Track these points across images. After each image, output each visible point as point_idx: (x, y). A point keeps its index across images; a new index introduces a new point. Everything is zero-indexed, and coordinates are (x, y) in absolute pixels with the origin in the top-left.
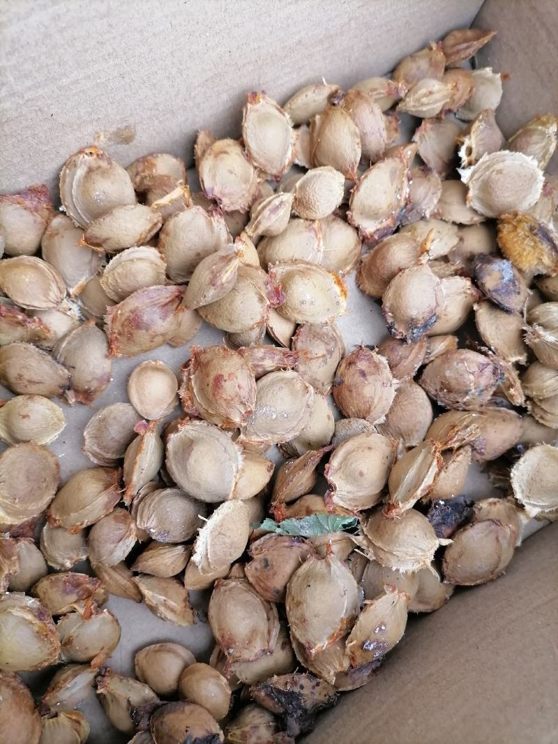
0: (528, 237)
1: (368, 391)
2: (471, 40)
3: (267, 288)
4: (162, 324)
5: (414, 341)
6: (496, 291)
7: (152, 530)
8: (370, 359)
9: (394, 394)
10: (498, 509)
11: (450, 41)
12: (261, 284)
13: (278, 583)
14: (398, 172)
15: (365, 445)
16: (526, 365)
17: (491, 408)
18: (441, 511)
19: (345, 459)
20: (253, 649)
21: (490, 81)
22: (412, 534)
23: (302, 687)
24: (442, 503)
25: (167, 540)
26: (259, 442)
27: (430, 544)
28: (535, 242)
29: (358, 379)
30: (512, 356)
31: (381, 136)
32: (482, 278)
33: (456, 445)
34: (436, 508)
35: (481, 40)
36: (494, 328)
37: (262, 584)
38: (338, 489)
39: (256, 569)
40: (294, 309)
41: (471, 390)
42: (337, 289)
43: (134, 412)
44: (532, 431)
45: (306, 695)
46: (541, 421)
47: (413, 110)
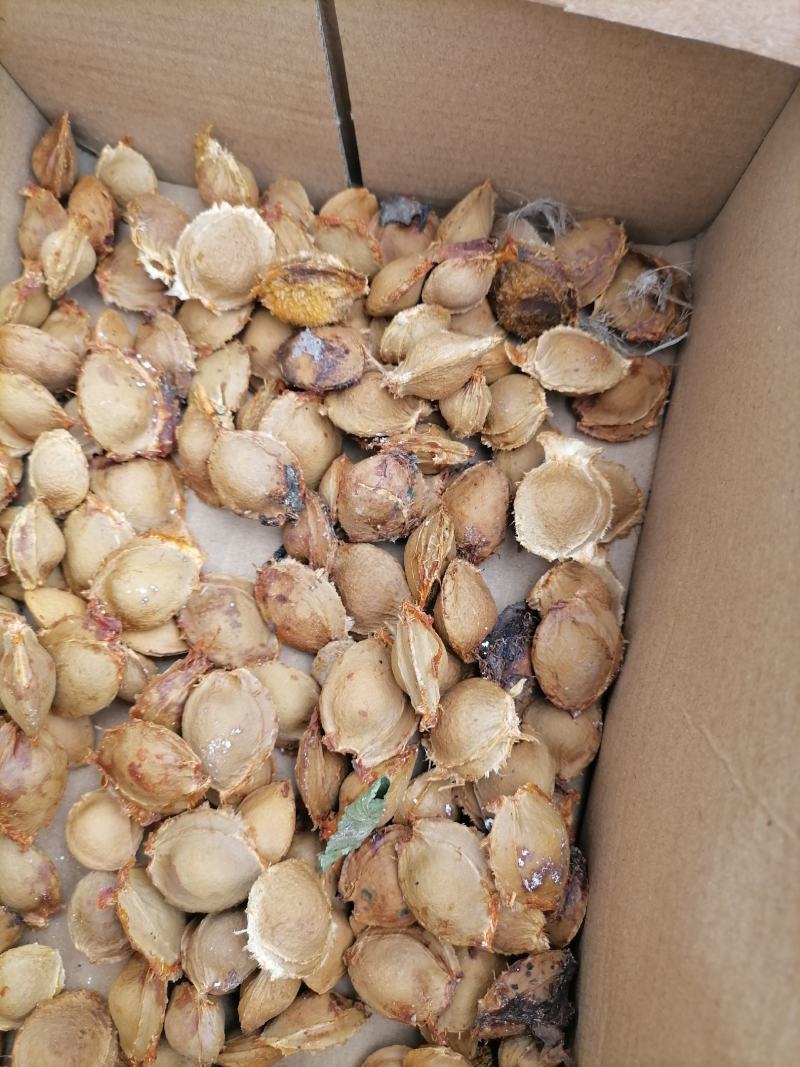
0: (292, 291)
1: (302, 613)
2: (53, 148)
3: (91, 630)
4: (32, 770)
5: (301, 511)
6: (318, 379)
7: (217, 985)
8: (276, 575)
9: (331, 587)
10: (560, 583)
11: (38, 170)
12: (81, 632)
13: (394, 904)
14: (110, 366)
15: (343, 678)
16: (436, 409)
17: (455, 483)
18: (494, 652)
19: (334, 714)
20: (436, 992)
21: (118, 160)
22: (469, 722)
23: (515, 987)
24: (486, 644)
25: (240, 979)
26: (245, 780)
27: (499, 710)
28: (304, 289)
29: (283, 608)
30: (406, 421)
31: (57, 350)
32: (294, 379)
33: (436, 575)
34: (484, 657)
35: (60, 139)
36: (357, 415)
37: (384, 919)
38: (358, 752)
39: (366, 909)
40: (145, 615)
41: (397, 503)
42: (171, 545)
43: (105, 876)
44: (515, 463)
45: (528, 991)
46: (510, 448)
47: (65, 284)
